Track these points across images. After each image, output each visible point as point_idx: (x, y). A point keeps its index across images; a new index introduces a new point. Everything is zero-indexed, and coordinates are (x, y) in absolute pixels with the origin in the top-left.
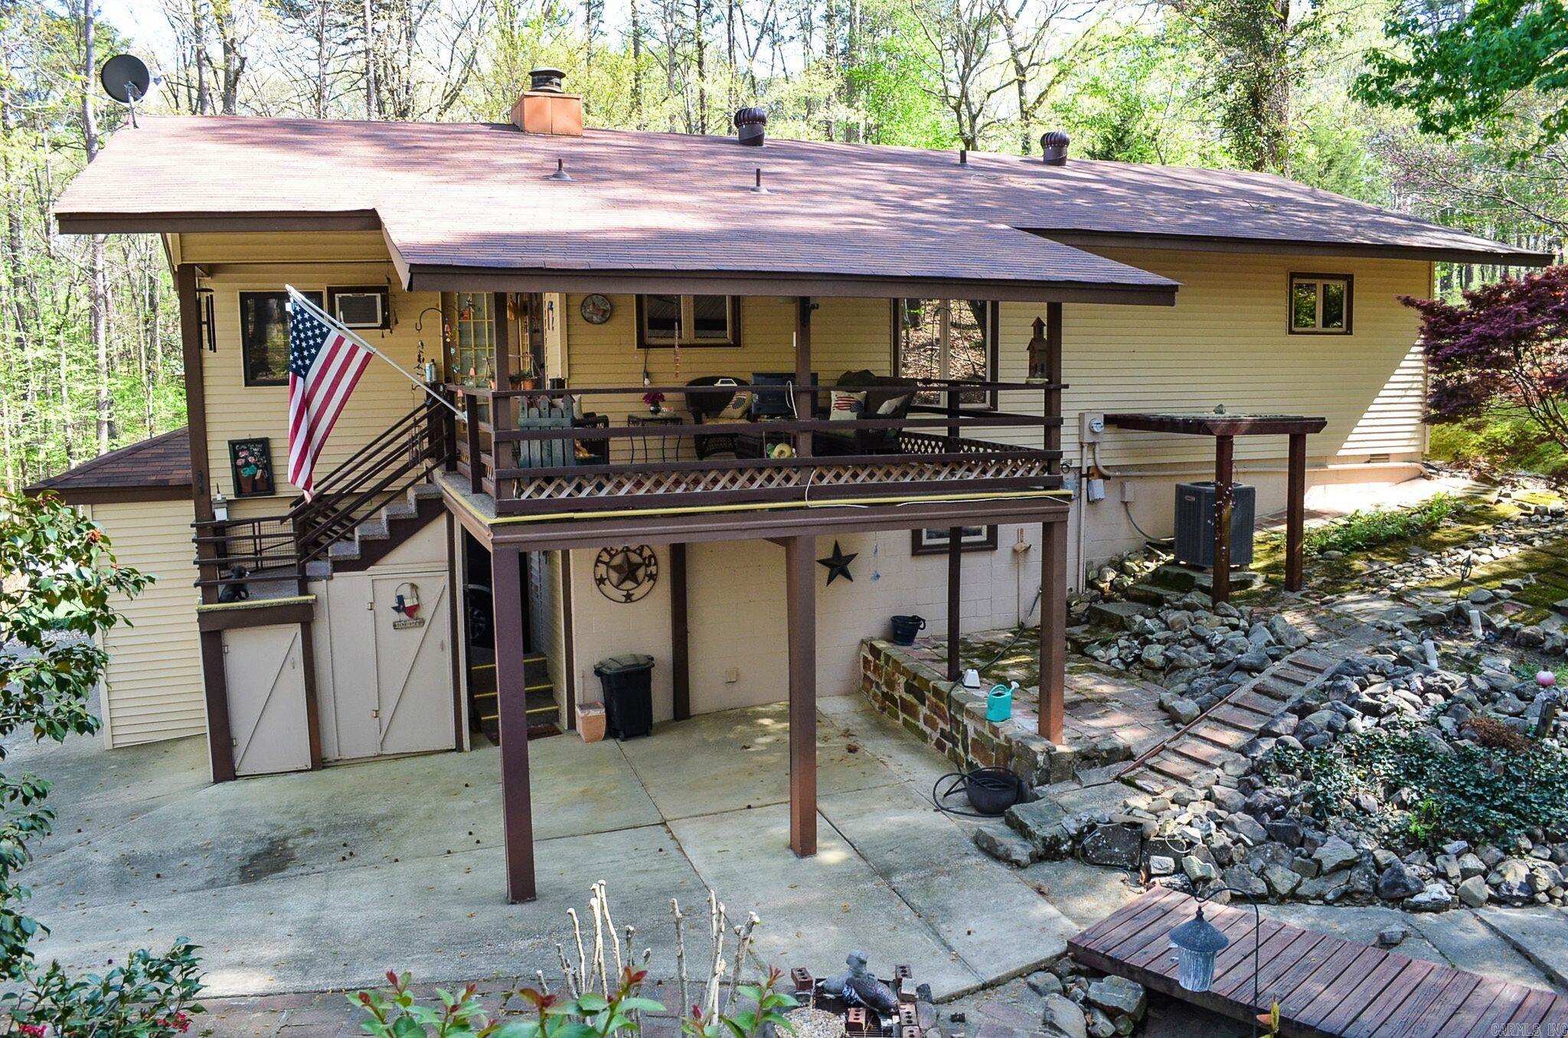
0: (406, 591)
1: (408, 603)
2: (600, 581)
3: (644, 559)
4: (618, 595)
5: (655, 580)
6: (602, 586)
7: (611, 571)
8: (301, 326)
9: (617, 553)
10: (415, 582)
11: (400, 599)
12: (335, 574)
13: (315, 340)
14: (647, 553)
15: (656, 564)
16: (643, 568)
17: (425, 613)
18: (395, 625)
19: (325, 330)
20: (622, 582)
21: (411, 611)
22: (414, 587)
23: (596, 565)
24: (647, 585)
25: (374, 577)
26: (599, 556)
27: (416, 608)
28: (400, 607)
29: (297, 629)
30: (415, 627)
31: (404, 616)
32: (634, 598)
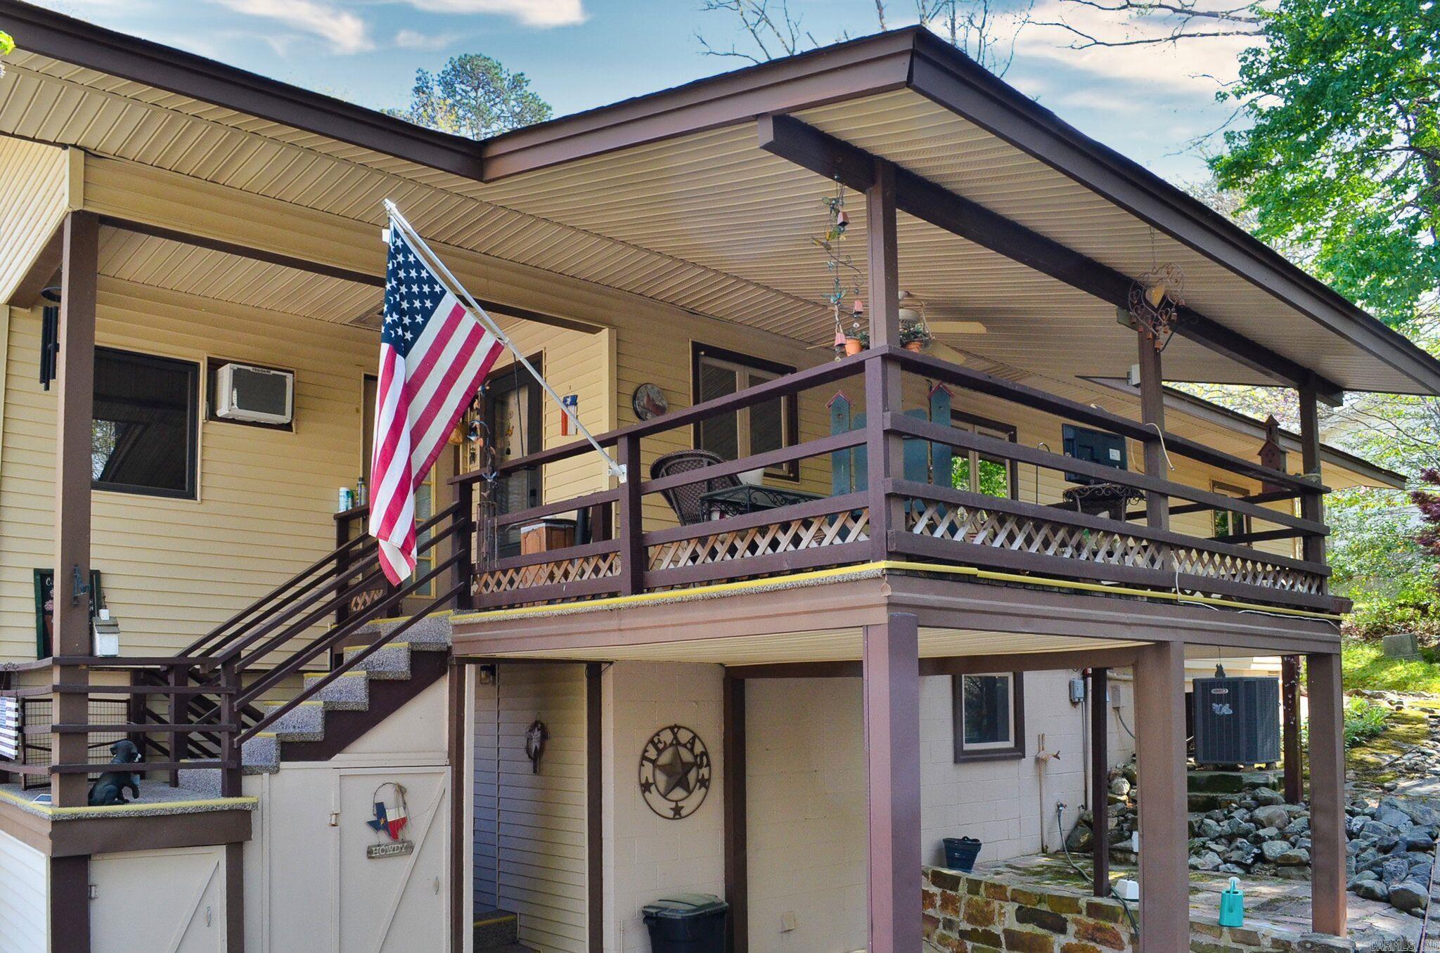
0: (388, 797)
1: (392, 816)
2: (646, 787)
3: (696, 757)
4: (665, 807)
5: (707, 788)
6: (647, 794)
7: (658, 772)
8: (402, 274)
9: (665, 748)
10: (402, 781)
11: (380, 809)
12: (283, 765)
13: (413, 318)
14: (698, 748)
15: (708, 765)
16: (694, 770)
17: (414, 833)
18: (369, 852)
19: (437, 289)
20: (670, 789)
21: (394, 829)
22: (401, 790)
23: (642, 765)
24: (698, 794)
25: (343, 772)
26: (645, 751)
27: (401, 823)
28: (380, 821)
29: (219, 855)
30: (400, 854)
31: (383, 837)
32: (683, 813)
